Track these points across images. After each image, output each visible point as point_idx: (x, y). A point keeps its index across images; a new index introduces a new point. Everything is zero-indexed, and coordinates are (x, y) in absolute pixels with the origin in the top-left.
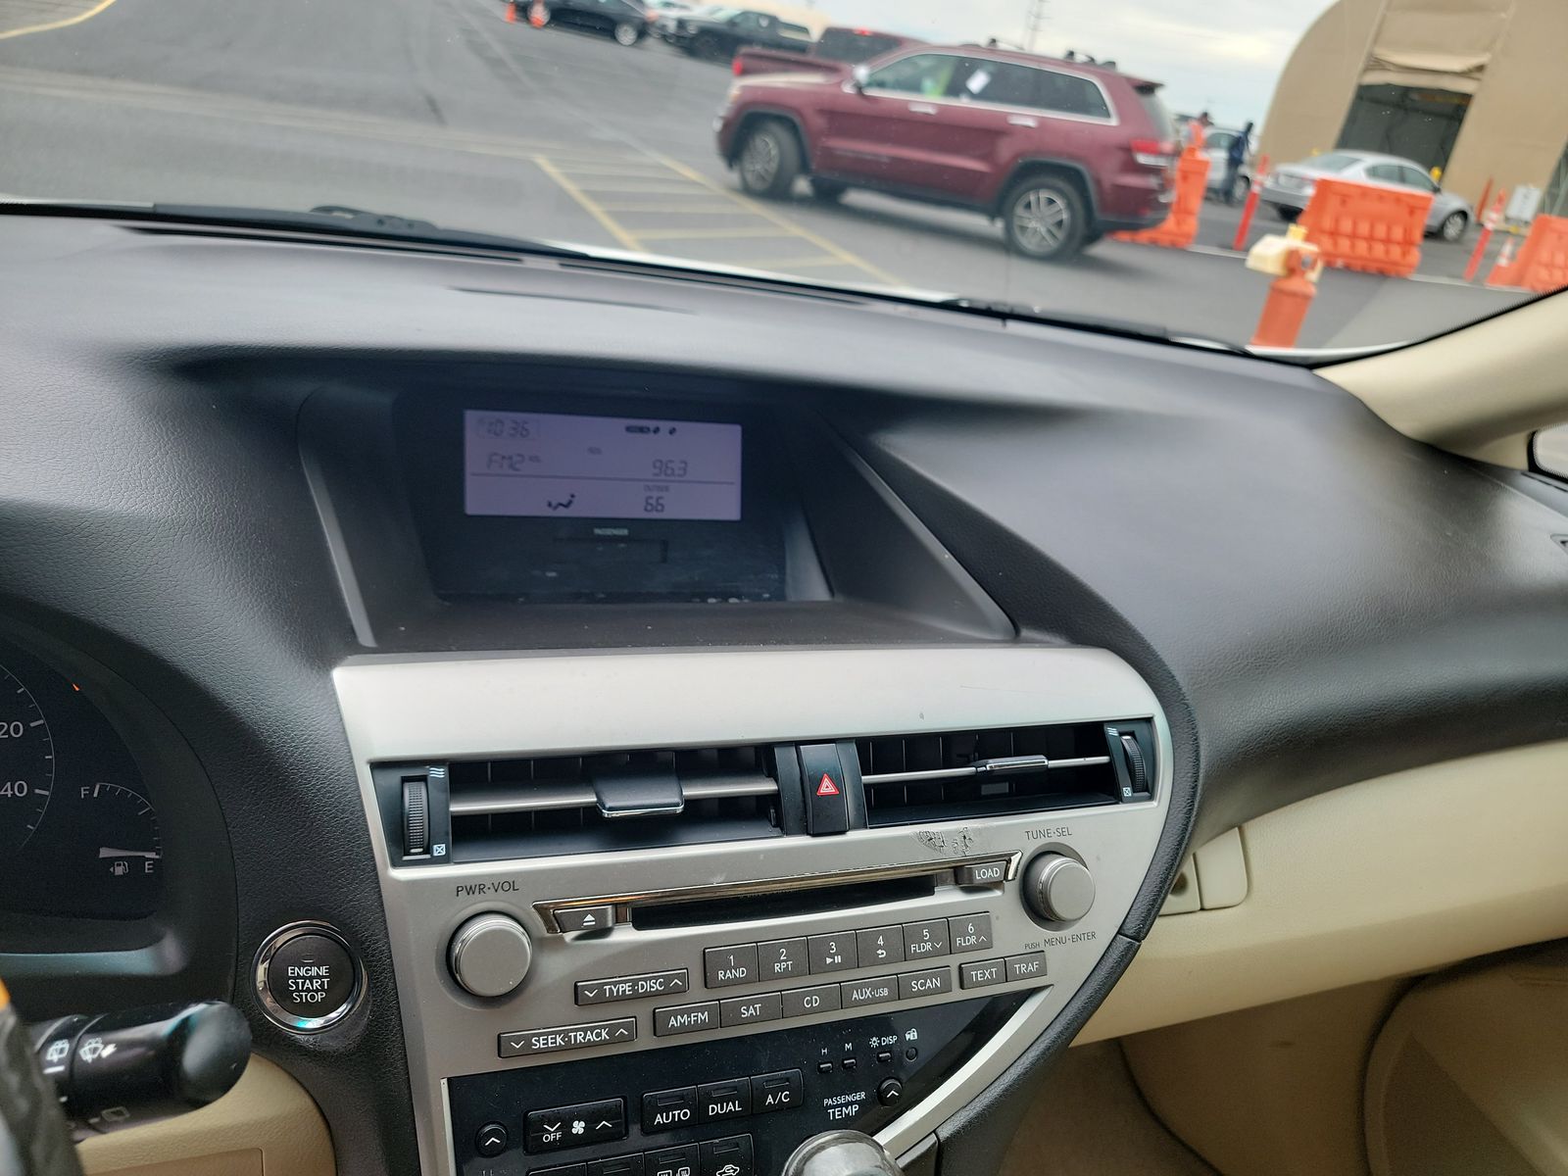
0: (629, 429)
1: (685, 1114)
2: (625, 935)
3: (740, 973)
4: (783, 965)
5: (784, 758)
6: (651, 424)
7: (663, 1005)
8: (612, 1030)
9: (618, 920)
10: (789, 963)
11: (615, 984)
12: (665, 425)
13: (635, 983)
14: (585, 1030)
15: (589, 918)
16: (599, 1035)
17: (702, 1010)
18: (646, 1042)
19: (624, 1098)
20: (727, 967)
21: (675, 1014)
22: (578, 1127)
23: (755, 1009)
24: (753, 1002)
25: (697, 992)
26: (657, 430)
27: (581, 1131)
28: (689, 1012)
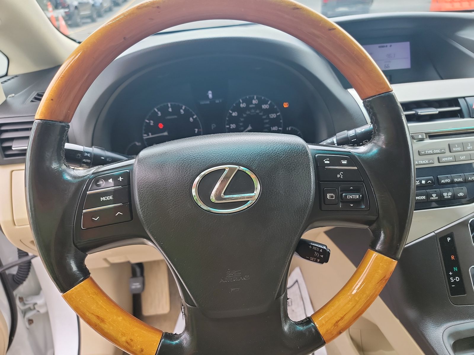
0: (380, 47)
1: (449, 181)
2: (428, 141)
3: (459, 149)
4: (470, 147)
5: (461, 101)
6: (385, 45)
7: (439, 155)
8: (429, 161)
9: (426, 138)
10: (471, 147)
11: (428, 151)
12: (389, 45)
13: (433, 150)
14: (422, 161)
15: (420, 136)
16: (426, 162)
17: (450, 157)
18: (437, 164)
19: (433, 177)
20: (455, 147)
21: (444, 157)
22: (423, 182)
23: (464, 157)
24: (463, 156)
25: (448, 153)
26: (387, 46)
27: (424, 183)
28: (447, 157)
